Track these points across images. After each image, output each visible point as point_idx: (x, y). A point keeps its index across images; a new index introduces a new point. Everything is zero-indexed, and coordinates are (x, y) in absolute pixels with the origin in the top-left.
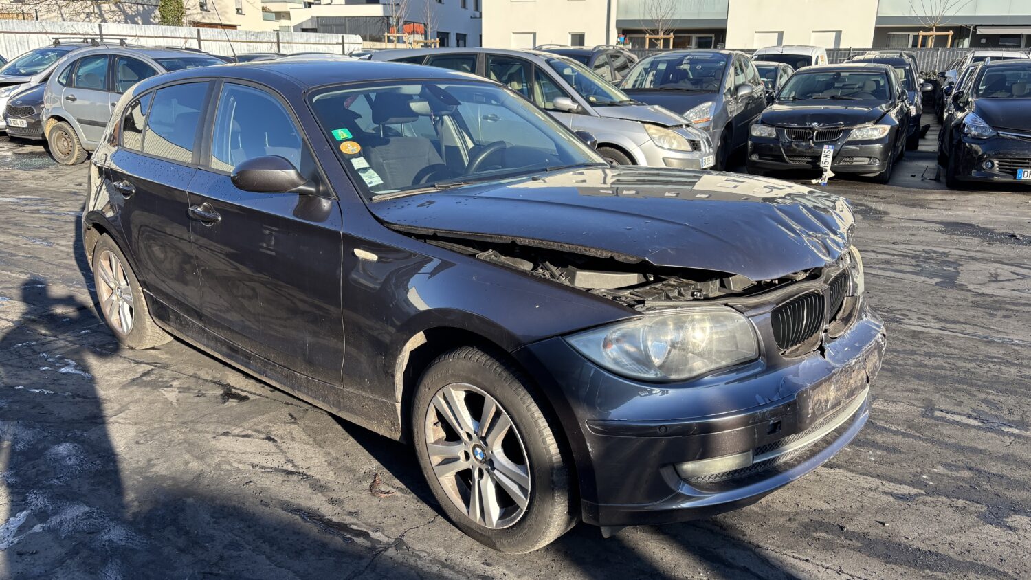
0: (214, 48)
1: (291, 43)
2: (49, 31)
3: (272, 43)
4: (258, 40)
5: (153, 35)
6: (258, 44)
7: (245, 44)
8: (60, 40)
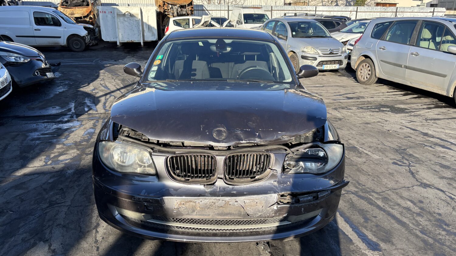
0: (363, 15)
1: (403, 12)
2: (296, 10)
3: (393, 12)
4: (386, 11)
5: (337, 10)
6: (386, 13)
7: (379, 13)
8: (297, 14)
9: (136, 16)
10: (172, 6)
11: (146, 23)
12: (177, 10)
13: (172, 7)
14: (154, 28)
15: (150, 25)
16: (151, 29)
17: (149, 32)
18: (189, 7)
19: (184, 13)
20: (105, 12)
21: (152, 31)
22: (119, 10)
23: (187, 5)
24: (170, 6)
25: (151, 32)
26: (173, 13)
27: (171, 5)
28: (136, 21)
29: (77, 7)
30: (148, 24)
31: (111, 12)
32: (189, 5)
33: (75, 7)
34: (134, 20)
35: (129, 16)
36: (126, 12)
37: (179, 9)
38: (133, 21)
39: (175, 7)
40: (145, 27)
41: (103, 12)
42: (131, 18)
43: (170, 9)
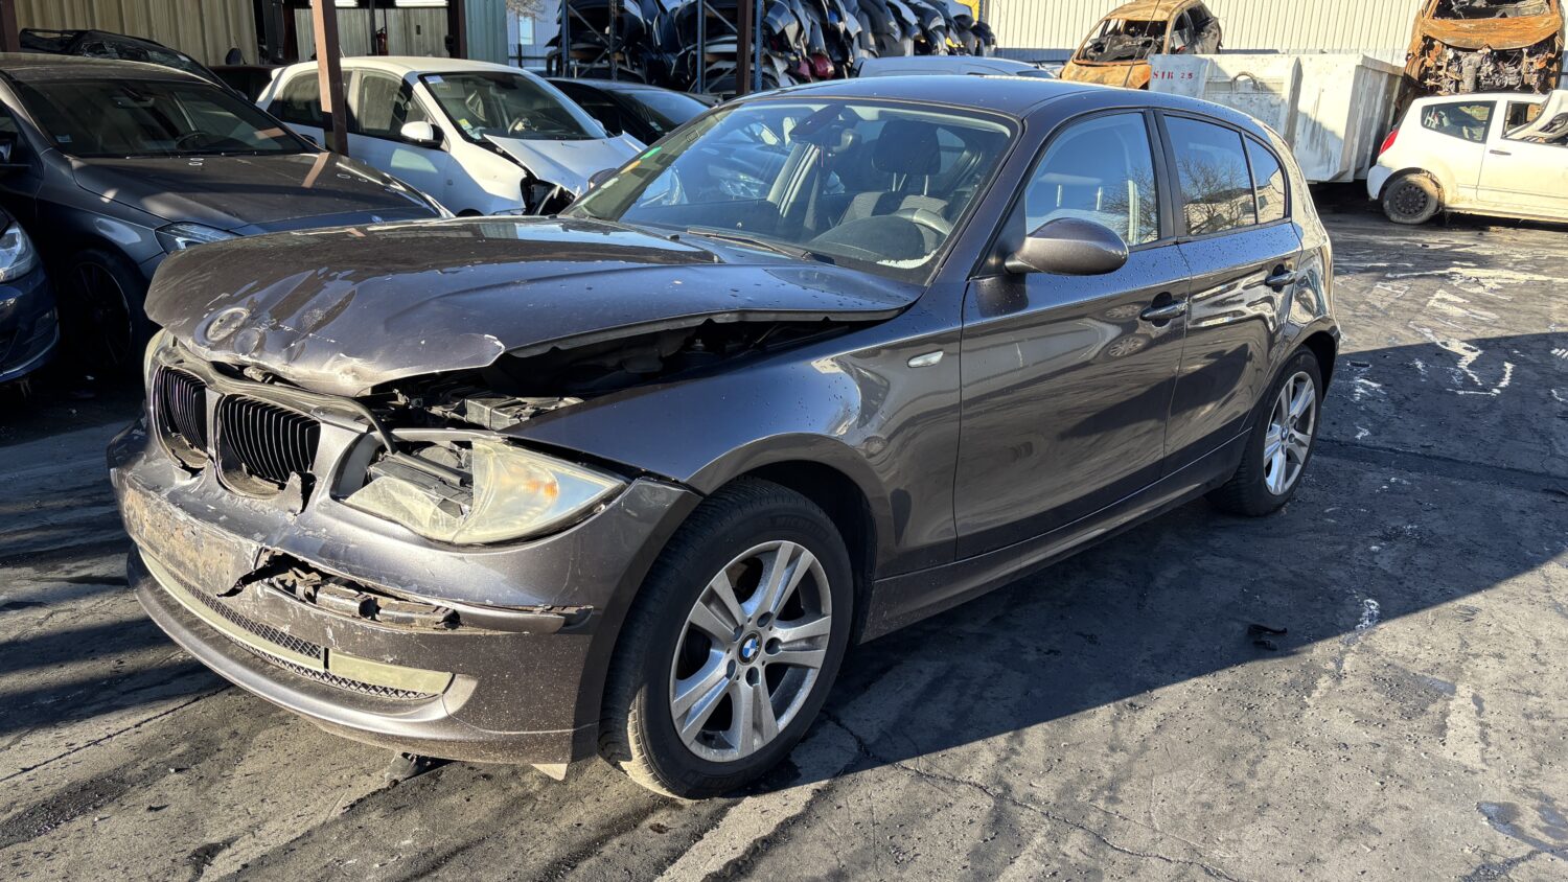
9: (1273, 87)
10: (1460, 53)
11: (1306, 115)
12: (1478, 70)
13: (1457, 58)
14: (1333, 133)
15: (1320, 124)
16: (1324, 136)
17: (1311, 148)
18: (1533, 60)
19: (1510, 80)
20: (1170, 76)
21: (1323, 146)
22: (1219, 69)
23: (1525, 51)
24: (1450, 54)
25: (1319, 149)
26: (1457, 82)
27: (1456, 49)
28: (1272, 106)
29: (1118, 63)
30: (1313, 118)
31: (1190, 75)
32: (1534, 51)
33: (1113, 63)
34: (1264, 103)
35: (1250, 90)
36: (1240, 75)
37: (1488, 68)
38: (1260, 106)
39: (1466, 59)
40: (1299, 128)
41: (1163, 73)
42: (1254, 97)
43: (1445, 65)
